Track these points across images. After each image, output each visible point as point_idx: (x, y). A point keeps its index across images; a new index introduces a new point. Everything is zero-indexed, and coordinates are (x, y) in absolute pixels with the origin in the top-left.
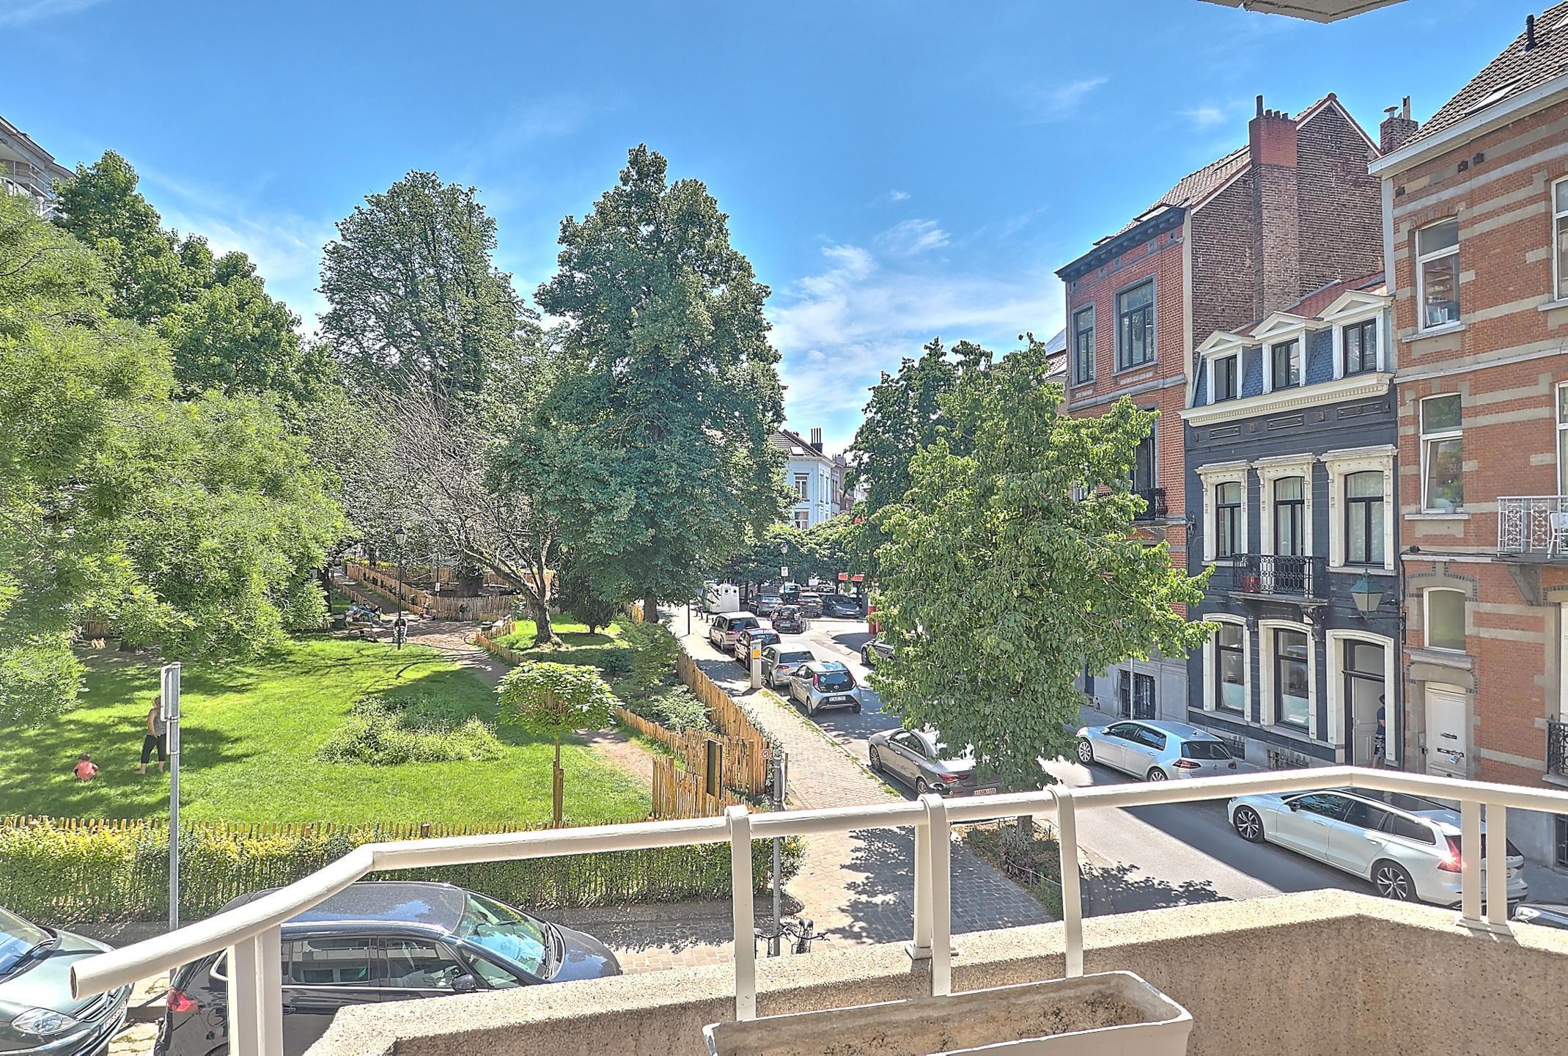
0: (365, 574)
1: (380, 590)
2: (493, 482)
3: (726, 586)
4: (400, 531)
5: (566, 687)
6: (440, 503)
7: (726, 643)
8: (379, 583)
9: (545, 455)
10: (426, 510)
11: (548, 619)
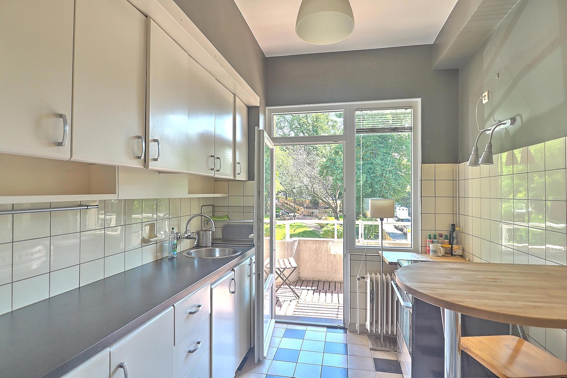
0: (284, 202)
1: (288, 206)
2: (321, 173)
3: (404, 208)
4: (294, 188)
6: (306, 181)
7: (400, 227)
8: (288, 204)
9: (337, 164)
10: (302, 182)
11: (338, 216)
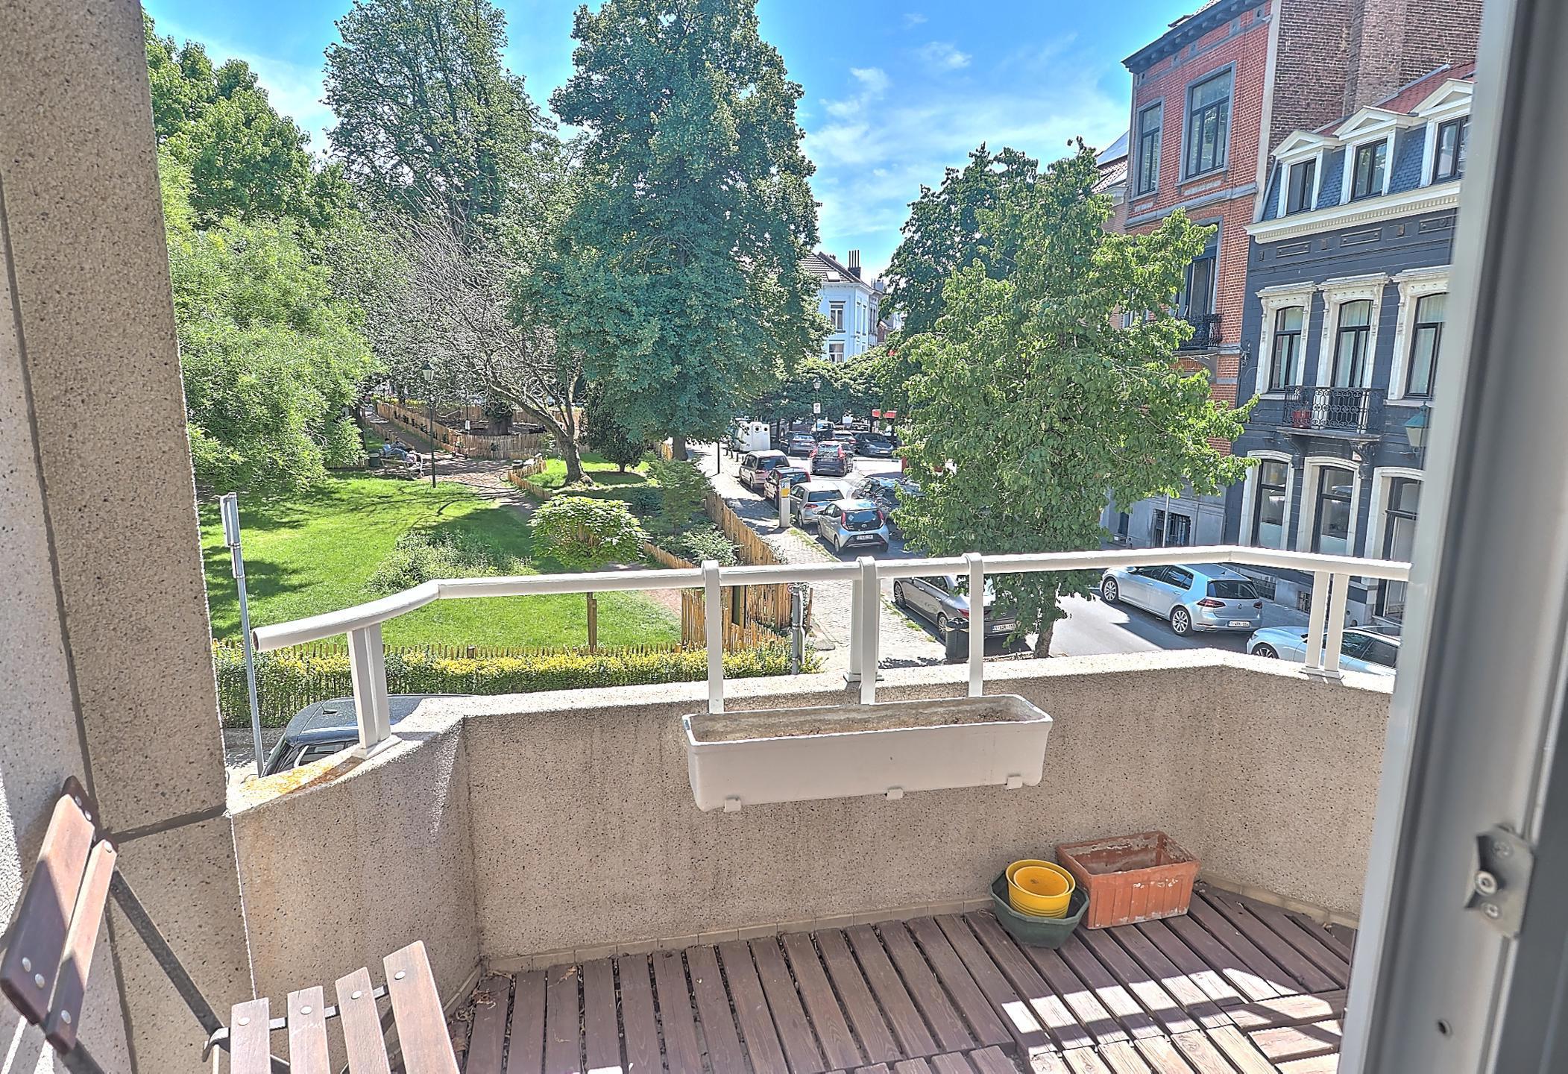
0: (395, 412)
1: (411, 429)
2: (516, 315)
3: (757, 424)
4: (426, 367)
5: (596, 520)
6: (466, 340)
7: (756, 482)
8: (410, 421)
9: (567, 283)
10: (452, 345)
11: (578, 457)
